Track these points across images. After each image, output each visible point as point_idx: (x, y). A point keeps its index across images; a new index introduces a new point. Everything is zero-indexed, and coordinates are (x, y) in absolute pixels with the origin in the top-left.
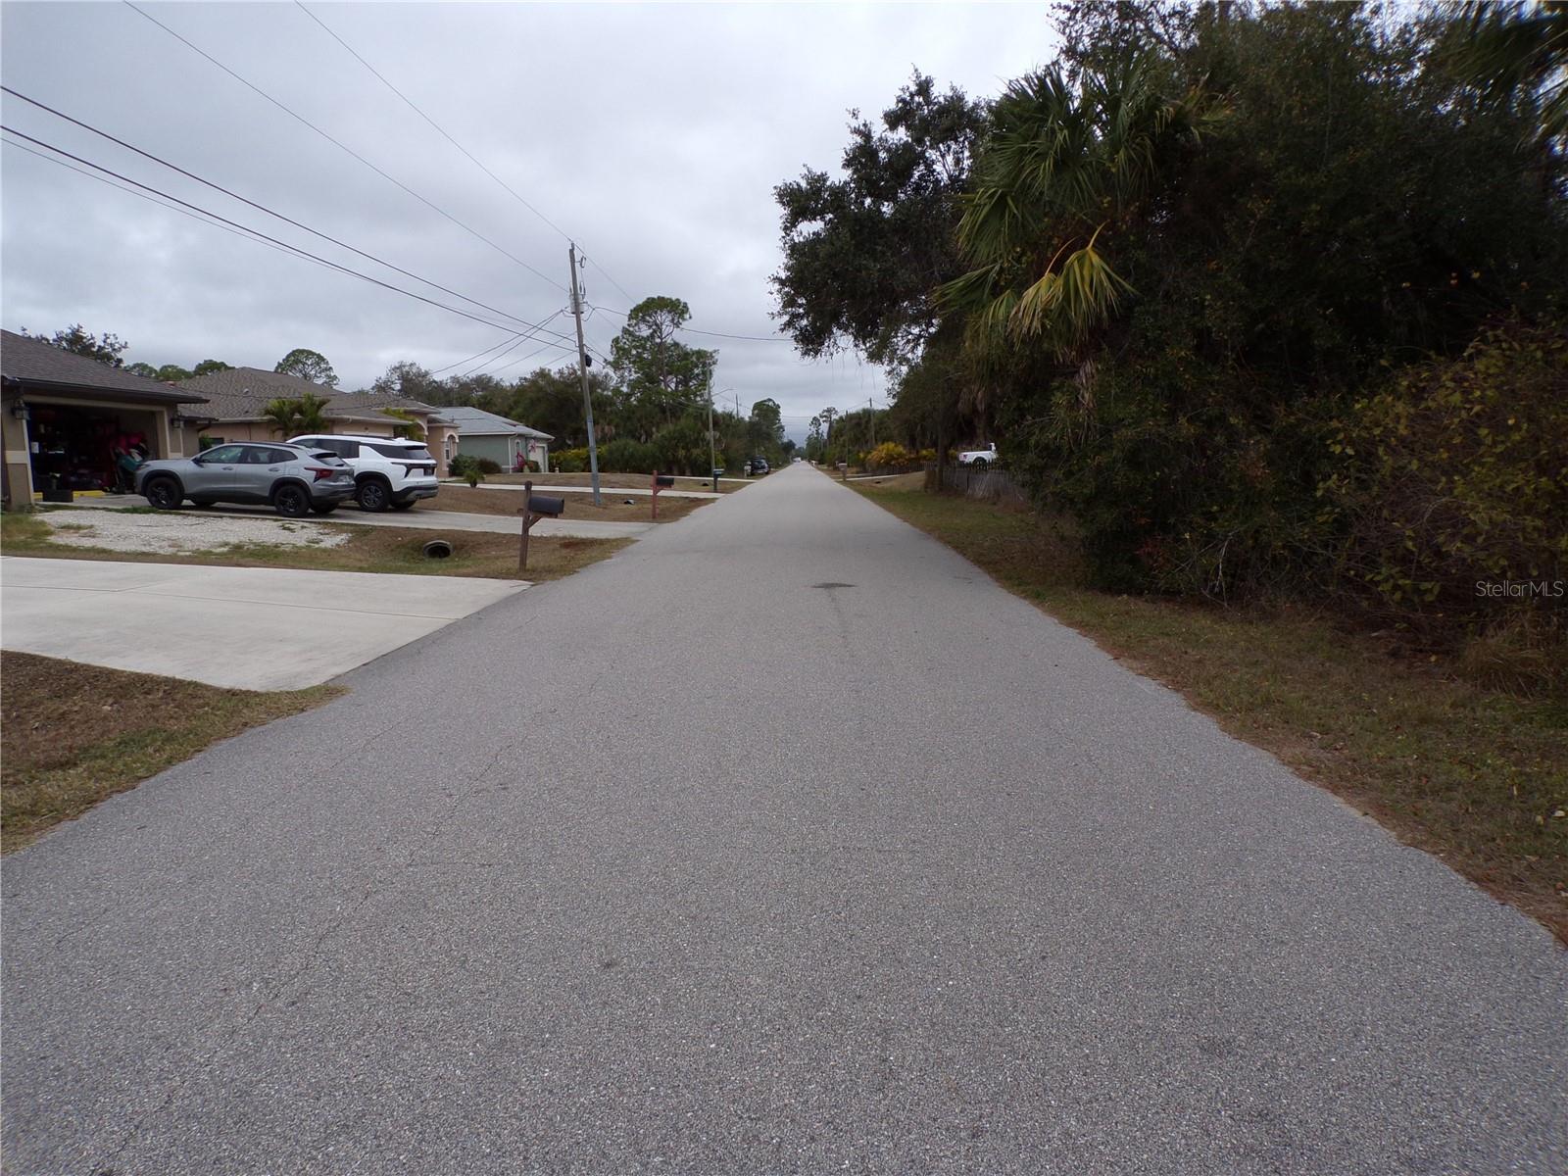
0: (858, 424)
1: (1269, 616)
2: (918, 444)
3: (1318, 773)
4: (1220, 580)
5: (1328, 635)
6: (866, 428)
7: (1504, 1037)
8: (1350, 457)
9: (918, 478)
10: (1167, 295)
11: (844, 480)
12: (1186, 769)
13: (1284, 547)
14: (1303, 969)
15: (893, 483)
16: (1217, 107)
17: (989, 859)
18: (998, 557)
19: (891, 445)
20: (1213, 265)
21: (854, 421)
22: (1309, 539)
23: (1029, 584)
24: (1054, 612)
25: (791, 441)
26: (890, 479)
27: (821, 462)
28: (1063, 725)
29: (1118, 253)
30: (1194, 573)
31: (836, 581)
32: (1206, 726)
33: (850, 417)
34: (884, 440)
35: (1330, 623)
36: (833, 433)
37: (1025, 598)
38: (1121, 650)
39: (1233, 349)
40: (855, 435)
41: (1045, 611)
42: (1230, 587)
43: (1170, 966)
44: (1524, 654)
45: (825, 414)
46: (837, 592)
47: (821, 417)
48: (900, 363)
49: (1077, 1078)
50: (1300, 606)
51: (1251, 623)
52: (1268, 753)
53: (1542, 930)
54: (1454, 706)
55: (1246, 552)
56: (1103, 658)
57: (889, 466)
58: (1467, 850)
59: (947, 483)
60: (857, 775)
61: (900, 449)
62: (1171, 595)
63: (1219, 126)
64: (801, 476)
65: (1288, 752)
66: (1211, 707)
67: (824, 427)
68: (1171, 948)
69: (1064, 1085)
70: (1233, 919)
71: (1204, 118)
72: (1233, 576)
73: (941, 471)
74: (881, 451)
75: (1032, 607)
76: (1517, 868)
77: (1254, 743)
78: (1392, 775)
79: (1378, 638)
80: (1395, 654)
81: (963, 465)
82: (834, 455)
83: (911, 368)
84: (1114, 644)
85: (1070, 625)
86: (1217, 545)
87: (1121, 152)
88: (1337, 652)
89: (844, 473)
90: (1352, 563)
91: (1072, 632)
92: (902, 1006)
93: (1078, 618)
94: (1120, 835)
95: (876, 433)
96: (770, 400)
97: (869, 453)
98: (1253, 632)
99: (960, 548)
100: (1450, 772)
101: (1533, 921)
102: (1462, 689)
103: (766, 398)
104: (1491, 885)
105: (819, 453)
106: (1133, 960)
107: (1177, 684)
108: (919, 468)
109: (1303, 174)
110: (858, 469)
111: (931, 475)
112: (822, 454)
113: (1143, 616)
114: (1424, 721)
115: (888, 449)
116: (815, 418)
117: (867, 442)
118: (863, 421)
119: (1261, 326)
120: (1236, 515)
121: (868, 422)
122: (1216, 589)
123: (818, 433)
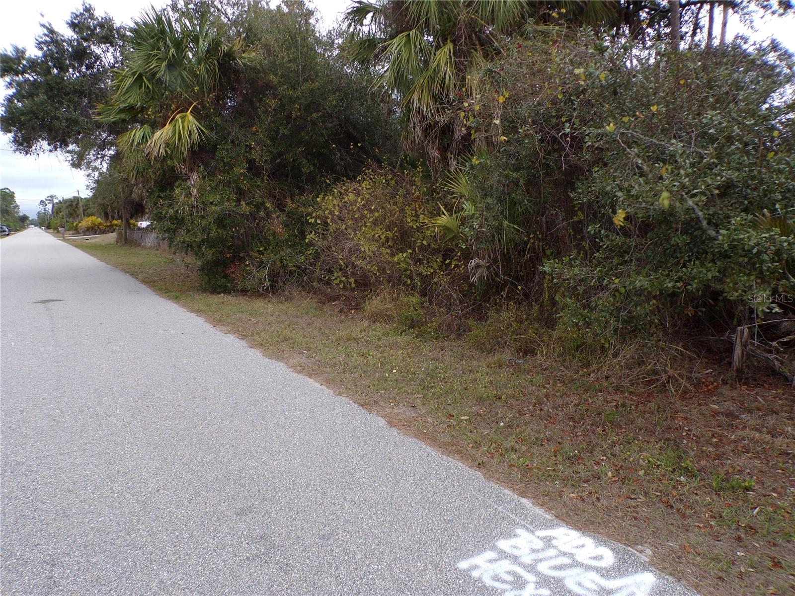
0: (71, 205)
1: (289, 299)
2: (110, 217)
3: (304, 369)
4: (267, 283)
5: (315, 306)
6: (77, 207)
7: (365, 470)
8: (319, 224)
9: (112, 237)
10: (233, 142)
11: (64, 238)
12: (243, 377)
13: (294, 266)
14: (287, 462)
15: (96, 240)
16: (250, 51)
17: (132, 444)
18: (156, 278)
19: (94, 218)
20: (254, 129)
21: (68, 204)
22: (304, 262)
23: (172, 292)
24: (184, 306)
25: (25, 215)
26: (94, 238)
27: (48, 228)
28: (183, 364)
29: (206, 118)
30: (255, 281)
31: (51, 298)
32: (256, 354)
33: (65, 201)
34: (89, 215)
35: (316, 300)
36: (54, 210)
37: (169, 299)
38: (217, 322)
39: (266, 171)
40: (69, 212)
41: (179, 306)
42: (272, 286)
43: (226, 477)
44: (386, 307)
45: (49, 198)
46: (51, 305)
47: (46, 200)
48: (93, 170)
49: (169, 549)
50: (303, 293)
51: (282, 303)
52: (283, 364)
53: (383, 421)
54: (361, 331)
55: (278, 269)
56: (209, 326)
57: (93, 230)
58: (359, 393)
59: (128, 240)
60: (51, 412)
61: (99, 220)
62: (244, 292)
63: (250, 60)
64: (34, 236)
65: (291, 361)
66: (259, 345)
67: (49, 207)
68: (227, 468)
69: (162, 556)
70: (259, 446)
71: (243, 55)
72: (273, 281)
73: (125, 232)
74: (86, 222)
75: (173, 304)
76: (376, 397)
77: (277, 360)
78: (334, 365)
79: (335, 305)
80: (341, 311)
81: (140, 229)
82: (57, 223)
83: (100, 174)
84: (214, 319)
85: (192, 312)
86: (265, 266)
87: (202, 65)
88: (318, 313)
89: (63, 234)
90: (323, 272)
91: (193, 315)
92: (66, 542)
93: (197, 308)
94: (207, 416)
95: (84, 210)
96: (6, 189)
97: (80, 222)
98: (282, 307)
99: (134, 275)
100: (356, 360)
101: (380, 418)
102: (365, 323)
103: (3, 188)
104: (366, 406)
105: (47, 222)
106: (207, 479)
107: (243, 337)
108: (113, 231)
109: (291, 90)
110: (74, 232)
111: (120, 234)
112: (49, 223)
113: (231, 304)
114: (348, 340)
115: (92, 221)
116: (42, 201)
117: (78, 216)
118: (74, 204)
119: (278, 161)
120: (272, 252)
121: (77, 204)
122: (265, 288)
123: (45, 210)
